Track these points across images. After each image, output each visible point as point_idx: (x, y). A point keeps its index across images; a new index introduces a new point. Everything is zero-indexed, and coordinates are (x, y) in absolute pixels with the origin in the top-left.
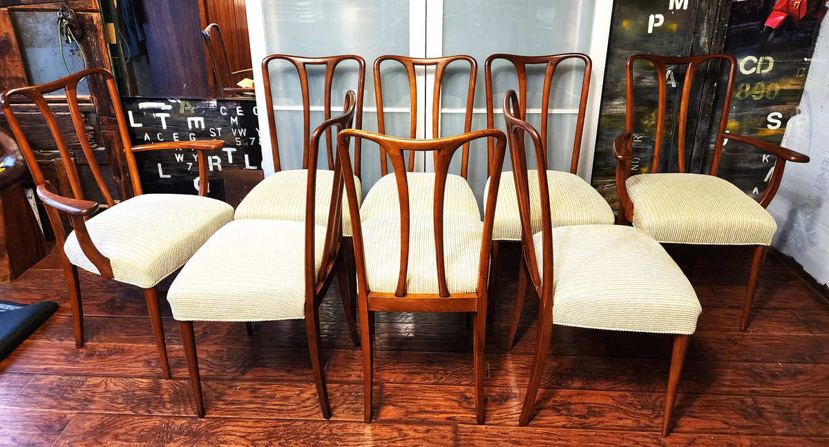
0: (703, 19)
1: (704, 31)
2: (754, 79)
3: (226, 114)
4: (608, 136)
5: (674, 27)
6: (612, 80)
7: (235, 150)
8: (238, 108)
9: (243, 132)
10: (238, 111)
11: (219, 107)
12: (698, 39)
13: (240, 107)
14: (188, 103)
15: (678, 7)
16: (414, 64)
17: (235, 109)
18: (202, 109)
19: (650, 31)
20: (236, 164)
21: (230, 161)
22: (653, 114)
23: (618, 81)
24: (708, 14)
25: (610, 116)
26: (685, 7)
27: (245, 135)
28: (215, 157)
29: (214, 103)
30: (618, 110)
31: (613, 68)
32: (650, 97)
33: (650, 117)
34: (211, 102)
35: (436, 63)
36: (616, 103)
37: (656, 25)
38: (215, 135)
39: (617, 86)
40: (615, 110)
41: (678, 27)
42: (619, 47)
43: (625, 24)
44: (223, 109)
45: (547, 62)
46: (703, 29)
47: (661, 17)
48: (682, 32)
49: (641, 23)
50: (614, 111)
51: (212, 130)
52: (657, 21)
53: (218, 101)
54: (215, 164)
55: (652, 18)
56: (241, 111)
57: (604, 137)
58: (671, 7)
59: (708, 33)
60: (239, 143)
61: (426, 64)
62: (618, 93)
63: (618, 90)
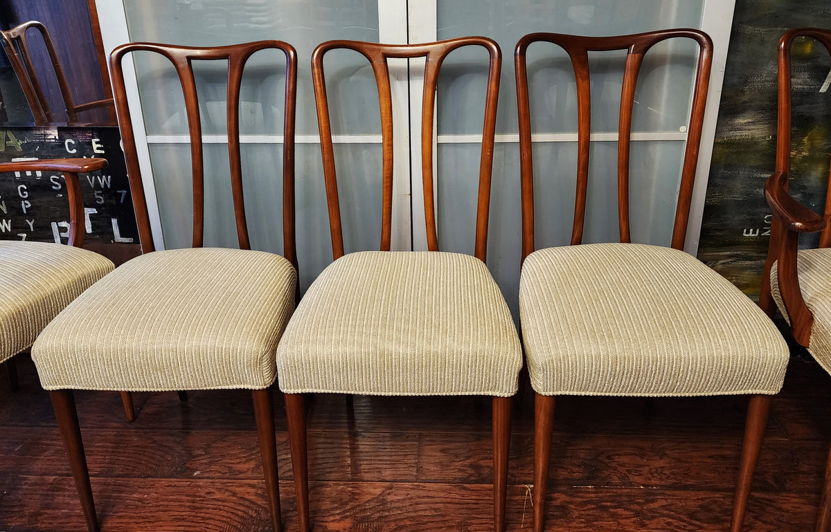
3: (74, 151)
4: (725, 178)
6: (735, 80)
7: (94, 211)
8: (94, 141)
9: (104, 181)
10: (95, 146)
11: (62, 139)
13: (98, 140)
14: (10, 135)
16: (386, 56)
17: (90, 144)
18: (35, 145)
20: (98, 234)
21: (89, 230)
22: (805, 140)
23: (745, 83)
25: (730, 144)
27: (109, 186)
28: (64, 224)
29: (53, 134)
30: (744, 133)
31: (739, 59)
33: (800, 143)
34: (48, 132)
35: (425, 54)
36: (740, 121)
38: (60, 187)
39: (743, 92)
40: (738, 133)
44: (69, 143)
45: (628, 47)
50: (737, 135)
51: (54, 179)
53: (59, 129)
54: (63, 235)
56: (99, 146)
57: (719, 181)
60: (100, 200)
61: (408, 56)
62: (745, 102)
63: (746, 98)
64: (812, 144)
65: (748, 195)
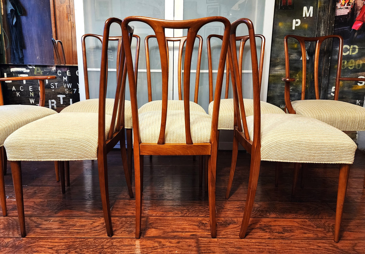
0: (321, 21)
1: (322, 28)
2: (349, 58)
3: (60, 75)
4: (274, 87)
5: (306, 26)
6: (275, 55)
7: (65, 96)
8: (67, 71)
9: (69, 86)
10: (68, 73)
11: (57, 70)
12: (319, 32)
13: (69, 71)
14: (39, 68)
15: (308, 16)
16: (168, 40)
17: (66, 72)
18: (47, 72)
19: (294, 28)
20: (65, 104)
21: (62, 103)
22: (297, 75)
23: (278, 56)
24: (324, 18)
25: (274, 76)
26: (311, 16)
27: (71, 87)
28: (53, 101)
29: (54, 68)
30: (279, 72)
31: (275, 49)
32: (295, 65)
34: (52, 68)
35: (180, 40)
36: (277, 68)
37: (297, 25)
38: (54, 87)
39: (277, 59)
40: (277, 72)
41: (308, 26)
42: (278, 37)
43: (280, 24)
44: (59, 72)
45: (241, 40)
46: (321, 27)
47: (299, 21)
48: (311, 29)
49: (289, 24)
50: (276, 73)
51: (52, 85)
52: (297, 23)
53: (57, 67)
54: (52, 105)
55: (294, 21)
57: (272, 88)
58: (304, 16)
59: (324, 29)
60: (67, 92)
61: (174, 41)
62: (278, 62)
63: (278, 61)
64: (300, 76)
65: (281, 93)
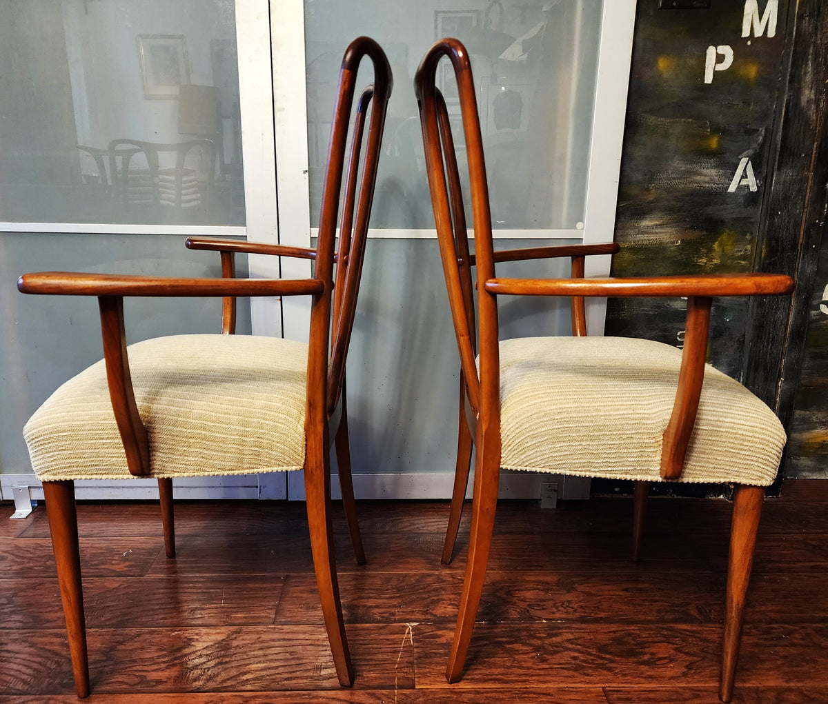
0: (806, 53)
1: (809, 78)
5: (752, 71)
12: (797, 92)
15: (758, 33)
19: (709, 79)
22: (716, 246)
23: (651, 180)
24: (815, 42)
25: (636, 249)
26: (771, 33)
30: (652, 237)
31: (639, 152)
32: (711, 210)
33: (710, 250)
36: (647, 223)
37: (720, 67)
39: (648, 190)
40: (645, 237)
41: (758, 72)
42: (652, 112)
43: (662, 64)
46: (806, 73)
47: (727, 50)
48: (766, 81)
49: (691, 62)
50: (642, 239)
52: (720, 58)
55: (711, 52)
58: (746, 33)
59: (815, 80)
62: (652, 202)
63: (651, 197)
64: (723, 250)
65: (659, 307)
